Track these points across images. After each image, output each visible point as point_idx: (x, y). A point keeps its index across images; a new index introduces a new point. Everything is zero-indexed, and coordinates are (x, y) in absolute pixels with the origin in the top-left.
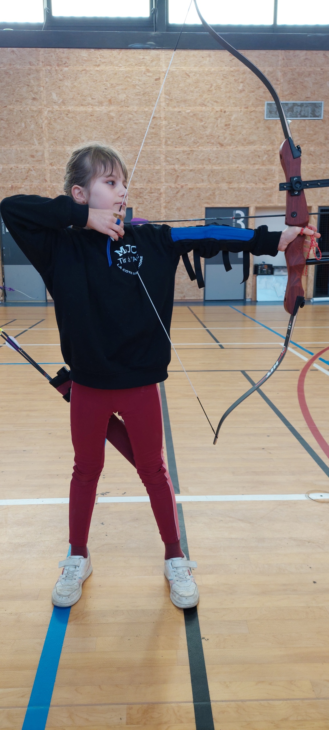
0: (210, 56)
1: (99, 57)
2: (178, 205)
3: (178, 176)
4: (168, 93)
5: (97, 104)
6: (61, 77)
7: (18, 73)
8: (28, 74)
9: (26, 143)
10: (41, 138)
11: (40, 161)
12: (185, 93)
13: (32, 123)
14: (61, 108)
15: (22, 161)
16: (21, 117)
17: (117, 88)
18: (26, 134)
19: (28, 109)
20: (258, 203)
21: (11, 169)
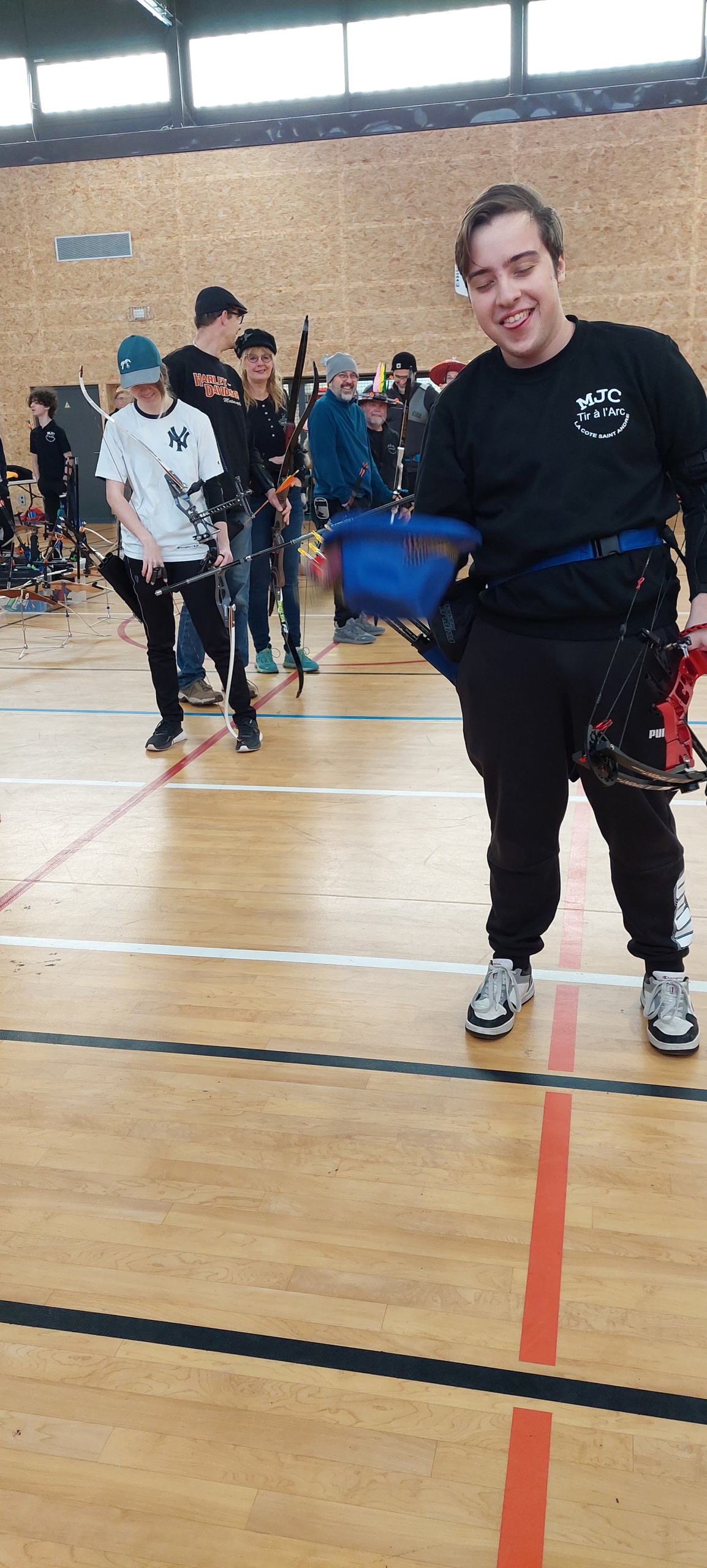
7: (662, 148)
8: (677, 149)
9: (663, 257)
10: (687, 249)
11: (681, 284)
13: (675, 225)
15: (653, 286)
16: (659, 217)
18: (664, 243)
19: (672, 204)
21: (635, 300)
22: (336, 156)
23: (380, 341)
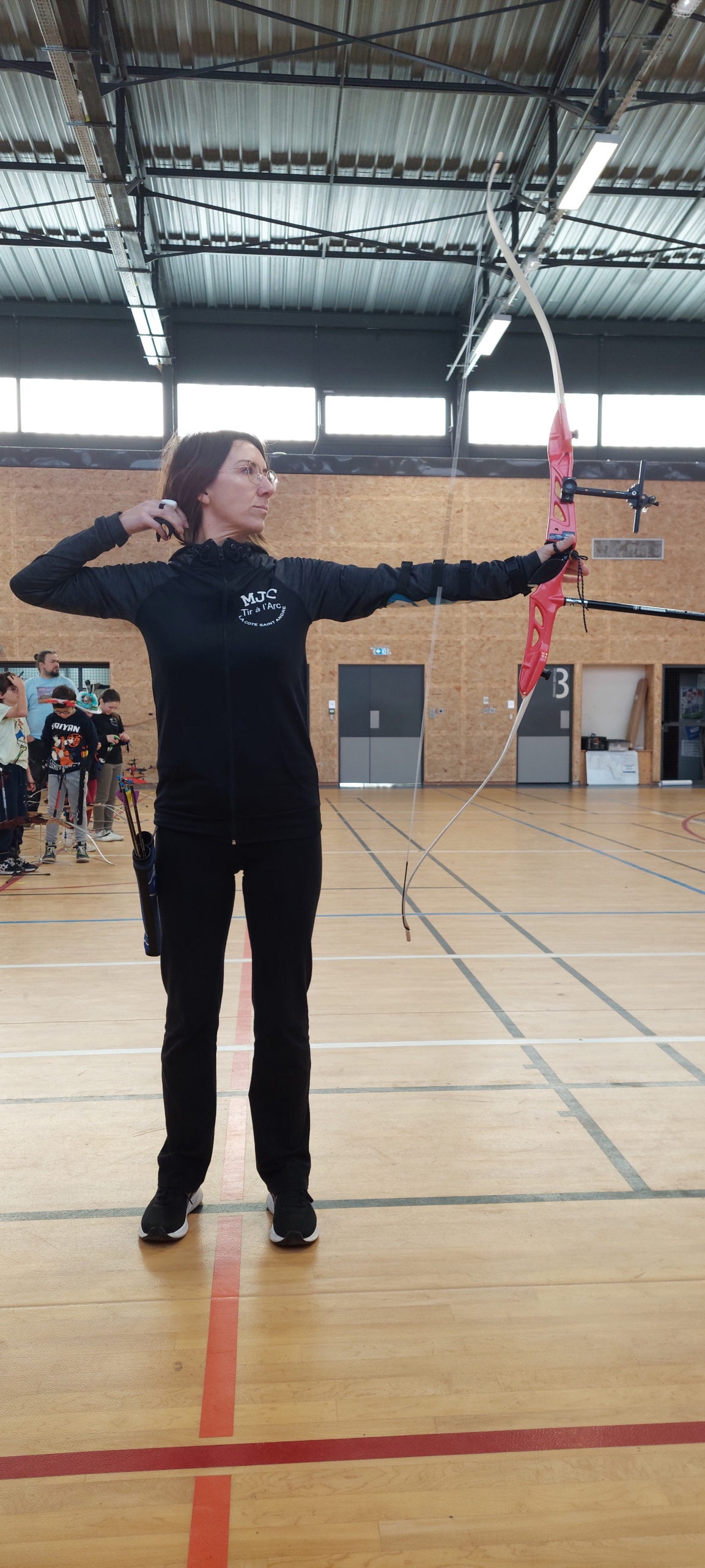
0: (523, 485)
1: (388, 485)
2: (483, 660)
3: (483, 626)
4: (472, 528)
5: (384, 539)
6: (342, 509)
12: (493, 527)
14: (339, 544)
17: (409, 521)
19: (299, 545)
20: (586, 659)
22: (9, 480)
23: (48, 635)
